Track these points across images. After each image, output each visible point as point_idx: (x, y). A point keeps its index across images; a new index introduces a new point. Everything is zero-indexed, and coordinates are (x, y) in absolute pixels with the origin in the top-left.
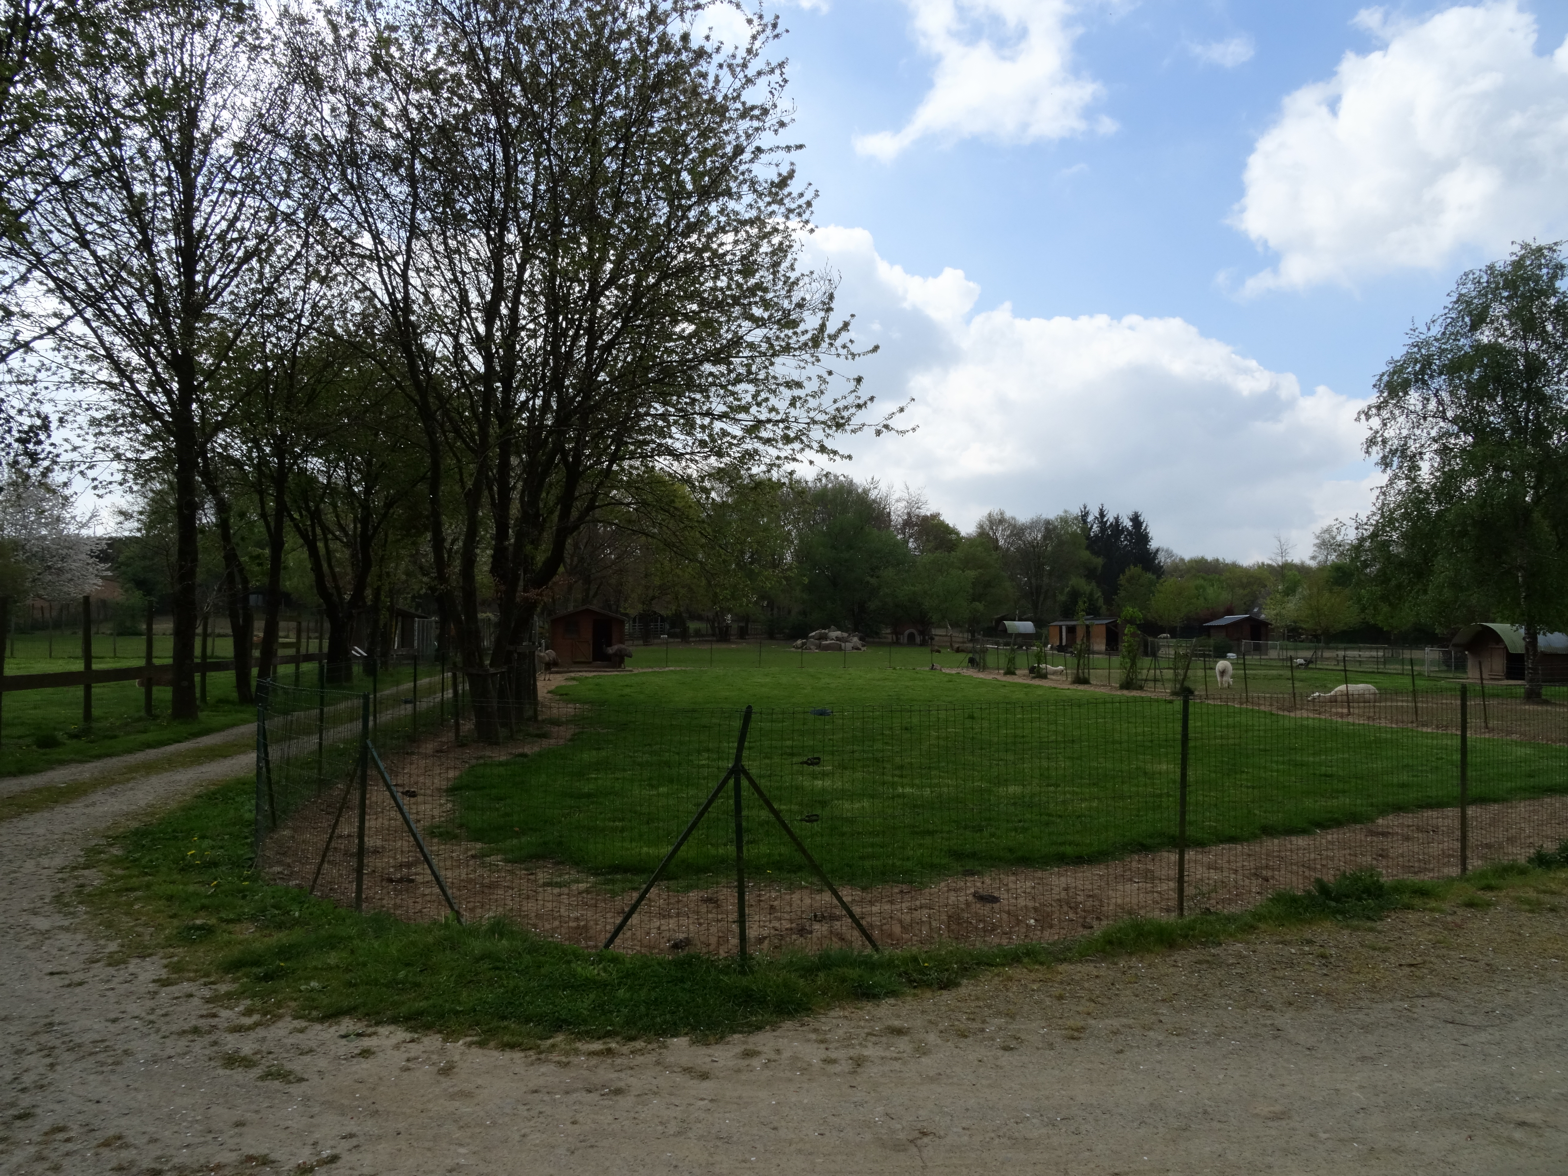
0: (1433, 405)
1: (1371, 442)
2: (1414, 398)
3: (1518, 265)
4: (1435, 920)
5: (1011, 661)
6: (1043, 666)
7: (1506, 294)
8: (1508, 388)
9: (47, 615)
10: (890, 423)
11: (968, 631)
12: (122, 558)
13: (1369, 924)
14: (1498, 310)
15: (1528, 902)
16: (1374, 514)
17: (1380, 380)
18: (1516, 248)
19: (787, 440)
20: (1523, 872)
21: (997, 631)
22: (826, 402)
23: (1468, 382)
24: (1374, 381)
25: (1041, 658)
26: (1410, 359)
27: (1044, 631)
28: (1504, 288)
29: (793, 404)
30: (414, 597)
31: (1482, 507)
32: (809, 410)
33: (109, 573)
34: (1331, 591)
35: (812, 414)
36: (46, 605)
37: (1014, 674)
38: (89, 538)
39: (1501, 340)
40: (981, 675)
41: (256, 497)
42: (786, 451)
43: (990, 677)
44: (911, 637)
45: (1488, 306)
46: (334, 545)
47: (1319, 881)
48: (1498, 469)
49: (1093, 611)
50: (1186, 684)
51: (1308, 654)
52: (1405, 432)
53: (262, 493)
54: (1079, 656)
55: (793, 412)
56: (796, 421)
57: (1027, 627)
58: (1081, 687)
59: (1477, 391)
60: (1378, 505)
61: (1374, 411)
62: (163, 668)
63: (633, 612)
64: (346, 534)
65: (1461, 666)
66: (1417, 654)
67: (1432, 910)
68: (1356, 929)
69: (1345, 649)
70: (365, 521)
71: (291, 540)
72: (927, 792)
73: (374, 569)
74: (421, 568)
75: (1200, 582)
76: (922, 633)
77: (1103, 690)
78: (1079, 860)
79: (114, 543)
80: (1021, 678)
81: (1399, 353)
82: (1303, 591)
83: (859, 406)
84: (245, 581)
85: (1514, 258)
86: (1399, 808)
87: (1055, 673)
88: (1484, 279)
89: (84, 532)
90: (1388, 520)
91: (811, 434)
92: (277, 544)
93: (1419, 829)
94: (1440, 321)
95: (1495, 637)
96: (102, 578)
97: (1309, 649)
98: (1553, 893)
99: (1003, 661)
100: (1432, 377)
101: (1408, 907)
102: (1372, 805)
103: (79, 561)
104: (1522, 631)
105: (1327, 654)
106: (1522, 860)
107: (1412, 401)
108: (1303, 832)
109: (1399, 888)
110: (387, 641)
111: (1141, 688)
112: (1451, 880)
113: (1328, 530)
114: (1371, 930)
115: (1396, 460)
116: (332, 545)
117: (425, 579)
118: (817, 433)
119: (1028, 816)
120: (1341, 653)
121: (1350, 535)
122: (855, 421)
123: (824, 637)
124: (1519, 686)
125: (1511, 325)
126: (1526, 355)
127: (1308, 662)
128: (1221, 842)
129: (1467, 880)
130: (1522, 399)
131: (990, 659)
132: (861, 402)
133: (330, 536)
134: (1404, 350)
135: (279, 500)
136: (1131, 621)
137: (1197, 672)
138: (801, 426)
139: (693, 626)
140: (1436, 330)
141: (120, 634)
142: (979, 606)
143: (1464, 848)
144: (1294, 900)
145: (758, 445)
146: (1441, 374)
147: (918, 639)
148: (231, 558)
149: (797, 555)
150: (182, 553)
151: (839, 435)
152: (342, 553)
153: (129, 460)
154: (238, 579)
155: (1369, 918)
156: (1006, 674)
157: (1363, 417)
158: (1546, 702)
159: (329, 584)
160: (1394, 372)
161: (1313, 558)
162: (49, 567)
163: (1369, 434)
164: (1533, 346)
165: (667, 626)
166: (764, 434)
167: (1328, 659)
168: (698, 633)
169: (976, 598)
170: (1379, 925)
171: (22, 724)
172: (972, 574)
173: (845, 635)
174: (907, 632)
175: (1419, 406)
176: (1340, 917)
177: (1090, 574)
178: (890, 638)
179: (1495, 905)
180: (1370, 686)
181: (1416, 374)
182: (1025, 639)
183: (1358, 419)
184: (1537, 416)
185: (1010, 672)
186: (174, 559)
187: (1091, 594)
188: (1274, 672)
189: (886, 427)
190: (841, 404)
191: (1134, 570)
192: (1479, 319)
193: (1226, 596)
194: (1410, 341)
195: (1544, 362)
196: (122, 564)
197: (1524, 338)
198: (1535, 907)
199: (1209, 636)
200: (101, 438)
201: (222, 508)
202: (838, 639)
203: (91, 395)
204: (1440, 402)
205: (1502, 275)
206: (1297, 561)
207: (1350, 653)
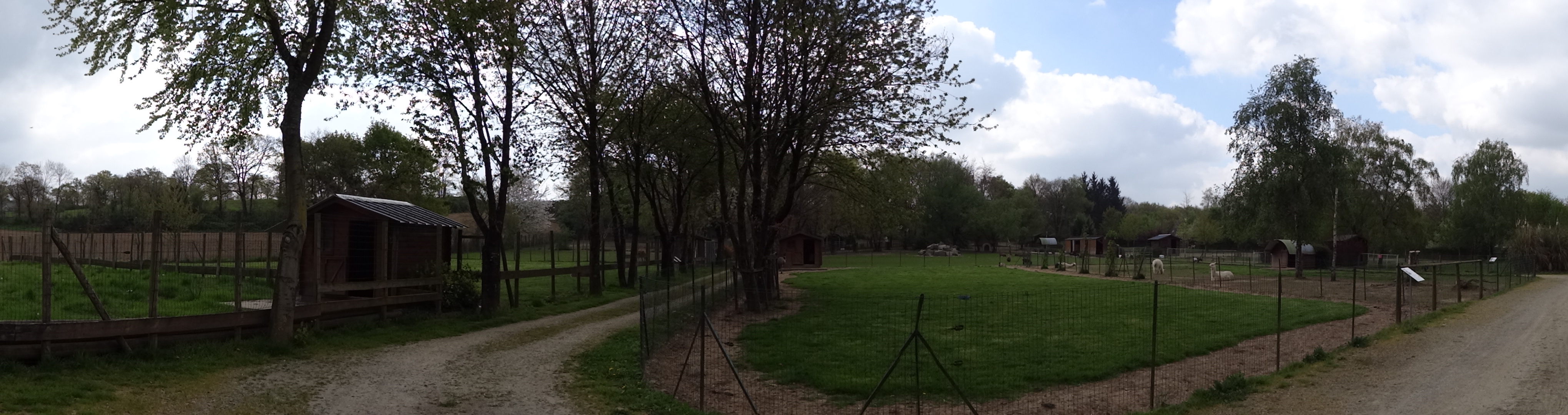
0: (1260, 130)
1: (1232, 145)
2: (1252, 126)
3: (1297, 66)
4: (1268, 397)
5: (1045, 261)
6: (1063, 263)
7: (1292, 79)
8: (1292, 124)
9: (528, 240)
10: (982, 123)
11: (1019, 244)
12: (559, 211)
13: (1240, 403)
14: (1288, 86)
15: (1304, 382)
16: (1232, 182)
17: (1236, 114)
18: (1297, 58)
19: (920, 133)
20: (1301, 366)
21: (1035, 243)
22: (945, 111)
23: (1275, 120)
24: (1234, 114)
25: (1062, 259)
26: (1250, 105)
27: (1062, 243)
28: (1291, 76)
29: (925, 113)
30: (703, 229)
31: (1280, 182)
32: (934, 116)
33: (554, 219)
34: (1210, 222)
35: (936, 118)
36: (527, 235)
37: (1047, 268)
38: (544, 201)
39: (1289, 101)
40: (1028, 270)
41: (625, 177)
42: (920, 139)
43: (1034, 270)
44: (987, 248)
45: (1284, 84)
46: (663, 202)
47: (1216, 382)
48: (1287, 164)
49: (1090, 233)
50: (1141, 272)
51: (1199, 255)
52: (1247, 142)
53: (628, 175)
54: (1082, 257)
55: (925, 117)
56: (927, 122)
57: (1053, 241)
58: (1085, 275)
59: (1279, 126)
60: (1235, 178)
61: (1233, 130)
62: (585, 267)
63: (824, 235)
64: (669, 195)
65: (1268, 261)
66: (1249, 255)
67: (1266, 392)
68: (1234, 407)
69: (1217, 252)
70: (679, 187)
71: (643, 198)
72: (1007, 341)
73: (684, 214)
74: (707, 212)
75: (1145, 216)
76: (993, 245)
77: (1096, 277)
78: (1096, 379)
79: (556, 204)
80: (1051, 271)
81: (1245, 102)
82: (1197, 221)
83: (964, 114)
84: (621, 222)
85: (1295, 62)
86: (1248, 337)
87: (1070, 267)
88: (1283, 70)
89: (543, 199)
90: (1239, 187)
91: (936, 129)
92: (637, 203)
93: (1256, 348)
94: (1264, 88)
95: (1283, 246)
96: (551, 221)
97: (1199, 252)
98: (1312, 376)
99: (1040, 261)
100: (1260, 115)
101: (1256, 391)
102: (1235, 336)
103: (540, 213)
104: (1295, 244)
105: (1207, 255)
106: (1300, 361)
107: (1251, 126)
108: (1204, 354)
109: (1251, 382)
110: (691, 253)
111: (1117, 276)
112: (1272, 374)
113: (1209, 190)
114: (1241, 406)
115: (1243, 156)
116: (662, 202)
117: (709, 219)
118: (939, 129)
119: (1066, 353)
120: (1215, 255)
121: (1222, 194)
122: (962, 122)
123: (936, 248)
124: (1293, 271)
125: (1294, 94)
126: (1300, 109)
127: (1199, 259)
128: (1167, 363)
129: (1280, 374)
130: (1298, 131)
131: (1033, 260)
132: (965, 111)
133: (661, 196)
134: (1248, 101)
135: (637, 178)
136: (1112, 238)
137: (1146, 266)
138: (930, 125)
139: (860, 242)
140: (1262, 92)
141: (560, 250)
142: (1026, 229)
143: (1278, 357)
144: (1204, 394)
145: (902, 136)
146: (1263, 115)
147: (991, 249)
148: (614, 210)
149: (920, 201)
150: (593, 208)
151: (952, 129)
152: (666, 205)
153: (567, 161)
154: (618, 221)
155: (1240, 400)
156: (1042, 268)
157: (1228, 132)
158: (1304, 278)
159: (662, 223)
160: (1243, 111)
161: (1202, 204)
162: (528, 217)
163: (1231, 141)
164: (1303, 106)
165: (844, 243)
166: (907, 130)
167: (1208, 258)
168: (862, 247)
169: (1023, 225)
170: (1245, 403)
171: (526, 294)
172: (1021, 211)
173: (948, 247)
174: (984, 245)
175: (1255, 130)
176: (1226, 401)
177: (1088, 211)
178: (974, 248)
179: (1291, 385)
180: (1230, 272)
181: (1253, 113)
182: (1052, 248)
183: (1226, 134)
184: (1304, 139)
185: (1044, 267)
186: (589, 211)
187: (1088, 223)
188: (1183, 265)
189: (980, 125)
190: (953, 112)
191: (1110, 209)
192: (1280, 90)
193: (1158, 224)
194: (1251, 97)
195: (1307, 114)
196: (559, 214)
197: (1299, 102)
198: (1306, 384)
199: (1150, 245)
200: (554, 151)
201: (610, 183)
202: (944, 249)
203: (549, 130)
204: (1263, 128)
205: (1290, 69)
206: (1194, 206)
207: (1219, 255)
